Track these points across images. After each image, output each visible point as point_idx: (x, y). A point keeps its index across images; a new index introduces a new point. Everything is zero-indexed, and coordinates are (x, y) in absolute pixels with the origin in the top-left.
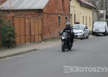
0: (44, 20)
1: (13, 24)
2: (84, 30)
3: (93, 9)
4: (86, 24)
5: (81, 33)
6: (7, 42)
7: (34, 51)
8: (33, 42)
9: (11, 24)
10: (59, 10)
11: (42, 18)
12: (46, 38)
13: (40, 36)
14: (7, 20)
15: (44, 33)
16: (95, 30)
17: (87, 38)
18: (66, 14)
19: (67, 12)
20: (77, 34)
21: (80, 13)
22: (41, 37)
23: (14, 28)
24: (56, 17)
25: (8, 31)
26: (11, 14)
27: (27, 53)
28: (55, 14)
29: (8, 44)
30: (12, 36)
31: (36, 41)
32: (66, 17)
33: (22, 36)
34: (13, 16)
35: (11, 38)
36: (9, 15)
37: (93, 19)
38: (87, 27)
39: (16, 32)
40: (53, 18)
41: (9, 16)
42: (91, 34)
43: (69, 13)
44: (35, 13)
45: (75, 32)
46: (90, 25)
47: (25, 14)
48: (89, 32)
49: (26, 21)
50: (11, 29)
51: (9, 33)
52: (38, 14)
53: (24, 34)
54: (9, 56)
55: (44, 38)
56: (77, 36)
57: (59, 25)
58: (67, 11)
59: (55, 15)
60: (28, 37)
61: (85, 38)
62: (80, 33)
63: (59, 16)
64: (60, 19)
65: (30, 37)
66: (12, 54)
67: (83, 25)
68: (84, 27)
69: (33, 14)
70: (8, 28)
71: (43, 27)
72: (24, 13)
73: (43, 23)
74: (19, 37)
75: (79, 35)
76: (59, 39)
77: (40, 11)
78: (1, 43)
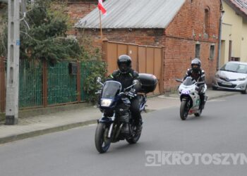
0: (166, 50)
1: (104, 58)
5: (244, 79)
9: (100, 57)
10: (197, 31)
11: (163, 47)
12: (169, 88)
14: (92, 50)
15: (165, 78)
18: (211, 39)
19: (214, 36)
21: (243, 39)
23: (104, 66)
24: (191, 45)
25: (94, 71)
26: (102, 36)
28: (188, 39)
32: (211, 46)
34: (104, 41)
36: (96, 39)
40: (185, 47)
41: (96, 41)
43: (219, 38)
44: (149, 37)
45: (230, 78)
47: (128, 38)
49: (131, 52)
50: (99, 66)
52: (154, 39)
55: (165, 88)
56: (234, 86)
58: (214, 33)
59: (189, 42)
62: (241, 80)
63: (198, 43)
64: (199, 49)
69: (143, 39)
70: (93, 65)
71: (163, 64)
72: (126, 35)
73: (163, 58)
75: (238, 84)
77: (158, 32)
78: (78, 94)
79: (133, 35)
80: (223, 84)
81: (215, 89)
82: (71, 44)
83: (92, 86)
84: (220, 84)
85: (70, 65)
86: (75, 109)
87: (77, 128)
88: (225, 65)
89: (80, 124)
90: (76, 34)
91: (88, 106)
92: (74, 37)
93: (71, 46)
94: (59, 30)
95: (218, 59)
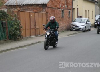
0: (48, 14)
1: (19, 18)
2: (86, 24)
3: (96, 3)
4: (89, 18)
5: (84, 26)
6: (14, 35)
7: (38, 44)
8: (38, 35)
9: (17, 18)
10: (62, 5)
11: (46, 13)
17: (89, 30)
18: (69, 8)
19: (70, 6)
20: (79, 27)
21: (83, 7)
23: (19, 22)
24: (60, 11)
25: (14, 25)
27: (31, 46)
28: (58, 8)
29: (14, 37)
30: (18, 30)
31: (40, 34)
32: (69, 11)
35: (17, 32)
37: (95, 13)
38: (89, 20)
39: (21, 26)
40: (57, 12)
42: (93, 27)
43: (72, 7)
44: (40, 8)
45: (77, 25)
46: (92, 18)
47: (30, 9)
48: (91, 25)
49: (31, 15)
50: (17, 22)
51: (15, 27)
52: (42, 9)
53: (29, 28)
56: (79, 29)
57: (63, 18)
59: (58, 10)
60: (33, 31)
62: (82, 26)
63: (63, 10)
64: (63, 13)
65: (35, 30)
67: (85, 19)
68: (86, 20)
69: (38, 9)
70: (14, 22)
71: (47, 21)
73: (47, 17)
74: (25, 30)
75: (81, 28)
76: (62, 32)
77: (44, 6)
78: (7, 36)
79: (33, 7)
80: (75, 28)
81: (71, 30)
83: (14, 32)
84: (73, 28)
85: (2, 23)
88: (75, 20)
89: (7, 50)
91: (12, 41)
92: (6, 9)
93: (2, 13)
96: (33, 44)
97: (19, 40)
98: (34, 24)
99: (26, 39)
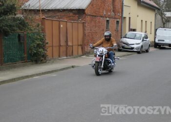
0: (86, 25)
1: (43, 30)
2: (143, 41)
3: (156, 11)
4: (146, 32)
5: (139, 44)
6: (35, 54)
7: (72, 69)
8: (70, 56)
9: (40, 29)
10: (107, 11)
11: (84, 22)
12: (88, 50)
13: (80, 48)
14: (34, 24)
15: (86, 44)
16: (159, 40)
17: (147, 51)
18: (117, 17)
19: (119, 14)
20: (132, 46)
21: (138, 16)
22: (82, 48)
23: (44, 35)
24: (103, 21)
25: (36, 40)
26: (41, 15)
29: (36, 58)
30: (41, 47)
31: (74, 54)
32: (117, 21)
33: (55, 46)
34: (43, 19)
35: (40, 50)
37: (155, 25)
38: (147, 36)
39: (47, 41)
40: (99, 22)
41: (37, 18)
42: (152, 46)
43: (122, 15)
44: (74, 15)
45: (130, 43)
46: (151, 33)
47: (59, 16)
48: (150, 43)
49: (62, 26)
50: (40, 36)
51: (38, 43)
52: (78, 17)
53: (58, 45)
54: (37, 75)
55: (86, 50)
56: (133, 48)
58: (119, 12)
59: (101, 18)
60: (63, 49)
61: (144, 52)
62: (137, 44)
63: (108, 19)
64: (109, 23)
65: (67, 48)
66: (41, 72)
67: (141, 33)
68: (143, 36)
69: (70, 16)
70: (36, 35)
71: (84, 35)
72: (58, 14)
73: (84, 29)
74: (51, 48)
75: (135, 47)
77: (80, 12)
78: (25, 55)
79: (63, 14)
81: (120, 51)
82: (19, 20)
83: (35, 50)
84: (123, 47)
85: (19, 36)
86: (24, 66)
87: (25, 80)
88: (126, 34)
89: (27, 77)
90: (23, 14)
91: (32, 64)
92: (22, 16)
93: (20, 22)
94: (11, 11)
95: (121, 30)
96: (64, 69)
97: (43, 63)
98: (65, 38)
99: (53, 62)
